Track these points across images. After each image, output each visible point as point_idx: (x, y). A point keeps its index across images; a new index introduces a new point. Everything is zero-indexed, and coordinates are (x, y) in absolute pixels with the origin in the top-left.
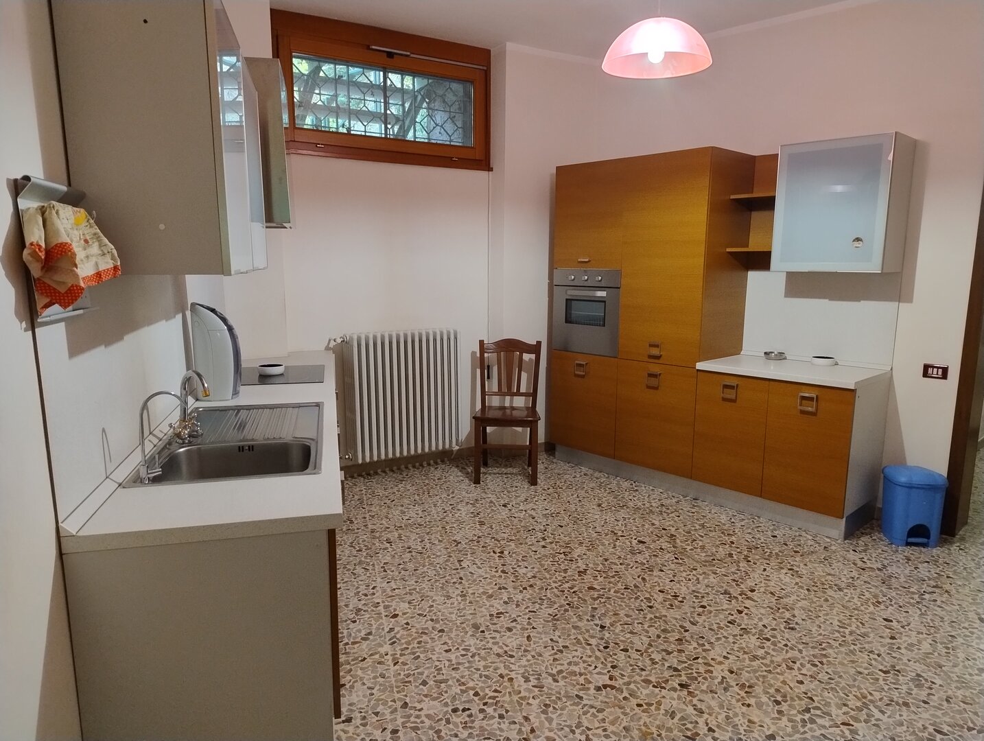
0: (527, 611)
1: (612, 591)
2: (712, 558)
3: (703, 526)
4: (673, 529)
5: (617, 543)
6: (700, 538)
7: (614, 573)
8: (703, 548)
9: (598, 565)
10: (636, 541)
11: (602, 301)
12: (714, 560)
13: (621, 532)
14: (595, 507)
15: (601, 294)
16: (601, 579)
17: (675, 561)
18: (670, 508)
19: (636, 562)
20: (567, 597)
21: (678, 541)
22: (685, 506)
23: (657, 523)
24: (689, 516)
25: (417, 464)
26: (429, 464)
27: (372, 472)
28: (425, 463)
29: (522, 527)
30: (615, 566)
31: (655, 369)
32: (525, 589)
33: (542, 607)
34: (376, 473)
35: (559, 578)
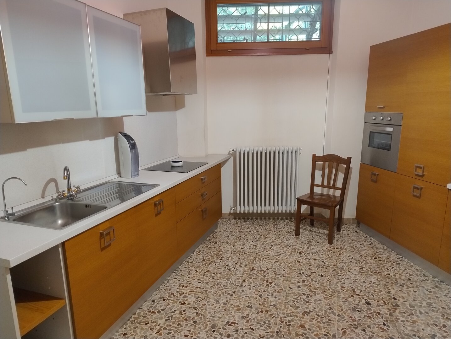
0: (250, 327)
1: (315, 333)
2: (414, 333)
3: (429, 305)
4: (402, 300)
5: (349, 299)
6: (419, 314)
7: (328, 321)
8: (414, 322)
9: (322, 311)
10: (364, 302)
11: (389, 134)
12: (415, 335)
13: (359, 291)
14: (357, 268)
15: (390, 129)
16: (314, 322)
17: (382, 326)
18: (414, 283)
19: (351, 317)
20: (281, 327)
21: (397, 311)
22: (429, 285)
23: (393, 292)
24: (425, 294)
25: (276, 218)
26: (282, 219)
27: (250, 218)
28: (281, 218)
29: (298, 269)
30: (333, 316)
31: (419, 184)
32: (262, 312)
33: (261, 328)
34: (252, 219)
35: (289, 312)
